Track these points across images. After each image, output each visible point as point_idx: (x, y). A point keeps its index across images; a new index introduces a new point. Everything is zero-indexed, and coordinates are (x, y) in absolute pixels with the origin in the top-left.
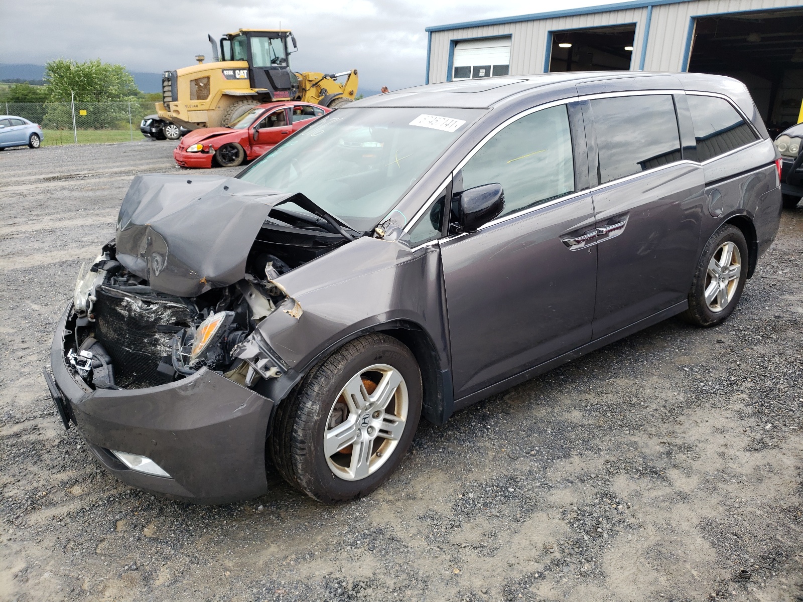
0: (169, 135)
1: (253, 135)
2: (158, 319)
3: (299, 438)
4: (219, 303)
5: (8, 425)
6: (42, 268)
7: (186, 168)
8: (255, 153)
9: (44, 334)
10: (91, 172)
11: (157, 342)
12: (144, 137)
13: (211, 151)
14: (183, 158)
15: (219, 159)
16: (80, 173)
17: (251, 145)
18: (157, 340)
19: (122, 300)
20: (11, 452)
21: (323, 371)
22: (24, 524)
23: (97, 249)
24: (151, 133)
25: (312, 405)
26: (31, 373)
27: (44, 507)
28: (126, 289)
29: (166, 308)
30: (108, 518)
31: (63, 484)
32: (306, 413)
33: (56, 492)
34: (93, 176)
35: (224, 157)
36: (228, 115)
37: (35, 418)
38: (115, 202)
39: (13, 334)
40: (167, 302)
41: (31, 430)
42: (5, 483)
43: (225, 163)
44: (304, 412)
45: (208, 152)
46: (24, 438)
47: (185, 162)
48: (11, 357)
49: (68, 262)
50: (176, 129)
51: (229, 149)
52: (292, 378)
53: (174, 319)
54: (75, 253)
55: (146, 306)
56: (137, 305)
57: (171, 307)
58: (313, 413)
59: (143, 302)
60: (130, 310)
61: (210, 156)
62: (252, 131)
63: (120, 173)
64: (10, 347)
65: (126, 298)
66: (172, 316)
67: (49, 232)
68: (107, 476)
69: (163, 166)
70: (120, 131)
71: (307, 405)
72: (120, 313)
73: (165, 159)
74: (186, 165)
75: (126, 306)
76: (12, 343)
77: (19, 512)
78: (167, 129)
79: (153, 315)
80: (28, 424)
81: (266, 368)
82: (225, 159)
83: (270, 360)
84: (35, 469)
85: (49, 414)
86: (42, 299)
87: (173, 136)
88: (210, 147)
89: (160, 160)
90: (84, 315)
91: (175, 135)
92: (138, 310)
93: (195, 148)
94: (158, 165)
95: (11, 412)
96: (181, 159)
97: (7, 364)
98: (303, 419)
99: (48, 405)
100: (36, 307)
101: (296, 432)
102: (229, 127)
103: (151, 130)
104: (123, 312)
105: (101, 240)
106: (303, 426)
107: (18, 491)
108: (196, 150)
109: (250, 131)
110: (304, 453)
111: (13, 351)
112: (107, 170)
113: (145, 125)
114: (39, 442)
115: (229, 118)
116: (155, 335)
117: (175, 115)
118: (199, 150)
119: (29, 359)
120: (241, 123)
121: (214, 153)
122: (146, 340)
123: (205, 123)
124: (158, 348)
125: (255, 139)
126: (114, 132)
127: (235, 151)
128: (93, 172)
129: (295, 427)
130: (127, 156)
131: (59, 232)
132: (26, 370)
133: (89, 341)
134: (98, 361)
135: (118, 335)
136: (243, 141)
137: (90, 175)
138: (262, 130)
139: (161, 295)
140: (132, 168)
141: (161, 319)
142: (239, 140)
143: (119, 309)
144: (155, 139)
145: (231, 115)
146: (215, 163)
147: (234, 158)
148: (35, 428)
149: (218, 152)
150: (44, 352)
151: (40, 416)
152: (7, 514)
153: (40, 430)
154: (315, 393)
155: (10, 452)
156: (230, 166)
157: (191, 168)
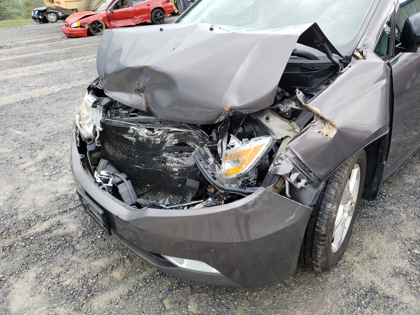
0: (50, 20)
1: (110, 14)
2: (163, 142)
3: (323, 233)
4: (219, 127)
5: (38, 223)
6: (10, 106)
7: (72, 38)
8: (112, 26)
9: (33, 151)
10: (12, 43)
11: (166, 160)
12: (35, 22)
13: (86, 26)
14: (69, 31)
15: (91, 31)
16: (7, 45)
17: (109, 21)
18: (165, 159)
19: (129, 129)
20: (51, 246)
21: (334, 177)
22: (90, 310)
23: (41, 90)
24: (39, 19)
25: (332, 206)
26: (36, 180)
27: (99, 293)
28: (129, 120)
29: (169, 132)
30: (154, 298)
31: (104, 270)
32: (328, 213)
33: (102, 278)
34: (15, 46)
35: (94, 29)
36: (90, 4)
37: (55, 215)
38: (38, 61)
39: (11, 153)
40: (169, 128)
41: (57, 225)
42: (58, 273)
43: (95, 33)
44: (325, 212)
45: (84, 27)
46: (55, 232)
47: (71, 34)
48: (18, 170)
49: (26, 100)
50: (54, 16)
51: (97, 24)
52: (316, 187)
53: (176, 141)
54: (28, 94)
55: (152, 132)
56: (143, 132)
57: (173, 132)
58: (333, 212)
59: (148, 129)
60: (137, 136)
61: (86, 29)
62: (109, 12)
63: (32, 43)
64: (13, 163)
65: (132, 127)
66: (174, 139)
67: (4, 82)
68: (133, 260)
69: (57, 37)
70: (16, 20)
71: (327, 207)
72: (128, 139)
73: (56, 34)
74: (72, 36)
75: (133, 134)
76: (13, 159)
77: (81, 299)
78: (48, 16)
79: (158, 139)
80: (53, 221)
81: (298, 180)
82: (95, 31)
83: (300, 174)
84: (74, 258)
85: (64, 212)
86: (20, 126)
87: (52, 20)
88: (85, 23)
89: (53, 34)
90: (92, 142)
91: (54, 20)
92: (146, 136)
93: (76, 25)
94: (53, 37)
95: (36, 212)
96: (68, 32)
97: (17, 176)
98: (326, 218)
99: (60, 205)
100: (18, 132)
101: (319, 228)
102: (94, 11)
103: (39, 17)
104: (130, 138)
105: (41, 85)
106: (326, 223)
107: (72, 280)
108: (76, 26)
109: (108, 13)
110: (325, 243)
111: (16, 165)
112: (22, 42)
113: (34, 14)
114: (67, 235)
115: (91, 5)
116: (162, 154)
117: (57, 5)
118: (78, 26)
119: (31, 170)
120: (101, 7)
121: (88, 27)
122: (154, 159)
123: (77, 9)
124: (168, 165)
125: (112, 17)
126: (12, 21)
127: (100, 25)
128: (14, 43)
129: (317, 224)
130: (30, 33)
131: (11, 81)
132: (31, 178)
133: (103, 162)
134: (119, 179)
135: (128, 156)
136: (104, 19)
137: (13, 45)
138: (115, 11)
139: (163, 122)
140: (38, 40)
141: (165, 141)
142: (102, 18)
143: (126, 136)
144: (42, 23)
145: (92, 3)
146: (89, 34)
147: (100, 29)
148: (59, 224)
149: (90, 26)
150: (38, 164)
151: (58, 214)
152: (72, 302)
153: (64, 225)
154: (333, 196)
155: (49, 245)
156: (99, 35)
157: (75, 37)
